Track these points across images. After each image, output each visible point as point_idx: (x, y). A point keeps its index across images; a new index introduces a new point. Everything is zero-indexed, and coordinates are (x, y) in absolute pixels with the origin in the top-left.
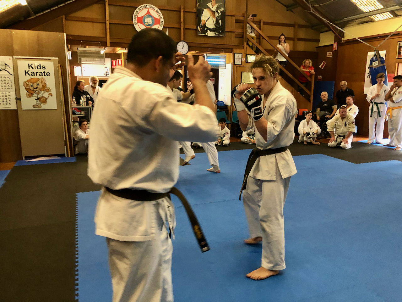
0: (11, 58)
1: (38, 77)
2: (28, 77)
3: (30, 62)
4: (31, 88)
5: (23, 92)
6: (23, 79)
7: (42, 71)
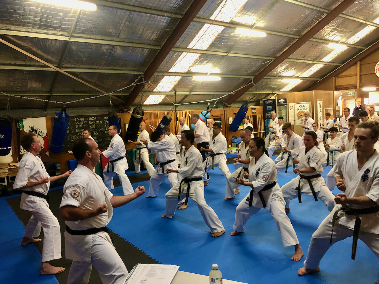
0: (294, 103)
1: (302, 111)
2: (299, 111)
3: (300, 105)
4: (300, 116)
5: (296, 117)
6: (297, 112)
7: (304, 108)
